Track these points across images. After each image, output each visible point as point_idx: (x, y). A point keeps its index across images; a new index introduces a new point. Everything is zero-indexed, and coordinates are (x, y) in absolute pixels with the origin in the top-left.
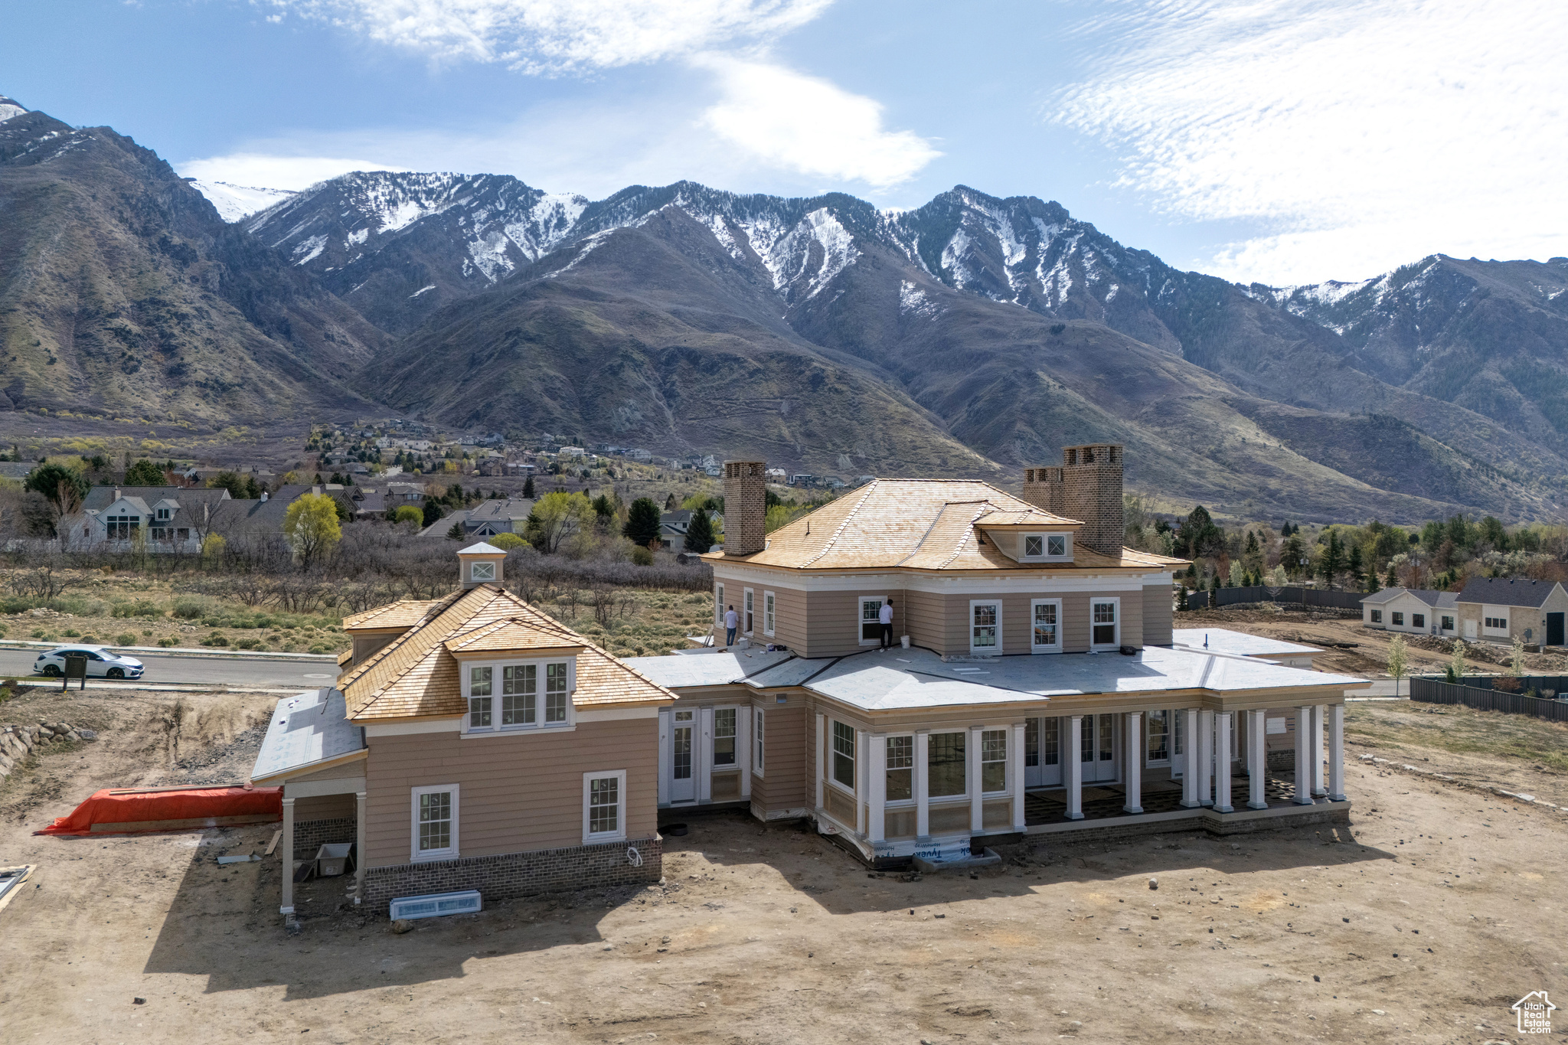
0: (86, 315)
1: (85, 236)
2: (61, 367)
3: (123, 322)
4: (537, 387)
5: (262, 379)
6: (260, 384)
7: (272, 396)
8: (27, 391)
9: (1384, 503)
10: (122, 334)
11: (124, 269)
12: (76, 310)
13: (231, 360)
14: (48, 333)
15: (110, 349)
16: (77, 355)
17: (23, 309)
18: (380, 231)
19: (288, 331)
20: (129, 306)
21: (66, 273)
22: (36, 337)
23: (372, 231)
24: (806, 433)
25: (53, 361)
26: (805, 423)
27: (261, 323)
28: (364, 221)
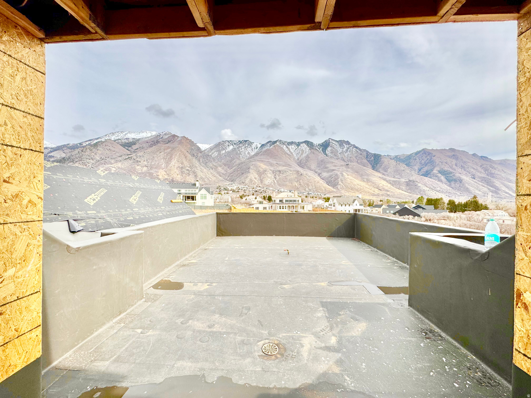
0: (182, 167)
1: (182, 154)
2: (179, 176)
3: (187, 168)
4: (253, 177)
5: (209, 177)
7: (210, 180)
8: (174, 180)
10: (187, 170)
11: (188, 160)
12: (181, 167)
14: (177, 170)
15: (186, 173)
16: (181, 174)
17: (173, 167)
18: (227, 151)
19: (212, 169)
20: (189, 165)
21: (179, 161)
22: (175, 171)
23: (225, 151)
24: (300, 185)
25: (178, 175)
26: (300, 183)
27: (208, 167)
28: (224, 149)
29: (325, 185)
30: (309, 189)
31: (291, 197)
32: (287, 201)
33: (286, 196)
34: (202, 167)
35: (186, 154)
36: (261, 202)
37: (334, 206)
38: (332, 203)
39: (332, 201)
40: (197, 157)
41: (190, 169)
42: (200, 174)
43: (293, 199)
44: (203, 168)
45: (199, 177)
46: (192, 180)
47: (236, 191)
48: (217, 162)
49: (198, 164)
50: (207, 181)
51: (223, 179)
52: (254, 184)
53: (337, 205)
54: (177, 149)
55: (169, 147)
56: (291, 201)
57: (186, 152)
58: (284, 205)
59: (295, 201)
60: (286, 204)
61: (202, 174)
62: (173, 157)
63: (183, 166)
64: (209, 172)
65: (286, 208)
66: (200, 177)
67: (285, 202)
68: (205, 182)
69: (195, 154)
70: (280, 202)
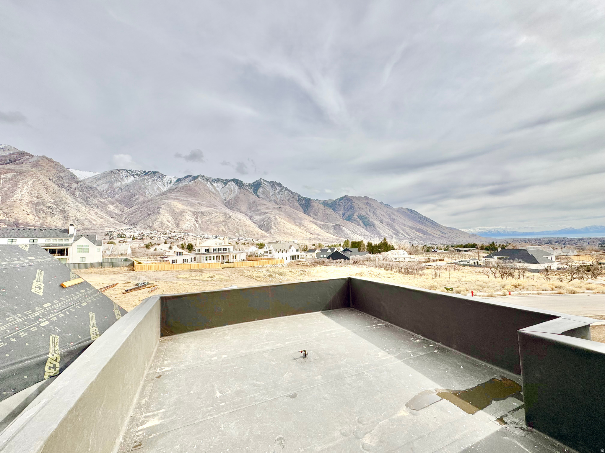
0: (38, 203)
1: (39, 183)
2: (31, 216)
3: (49, 205)
5: (92, 219)
6: (91, 220)
7: (94, 222)
9: (337, 240)
10: (49, 207)
11: (51, 192)
12: (36, 202)
13: (82, 214)
14: (27, 208)
15: (47, 211)
16: (36, 213)
17: (19, 202)
18: (123, 183)
19: (98, 207)
20: (52, 201)
21: (32, 192)
22: (23, 208)
23: (121, 183)
24: (228, 229)
25: (28, 215)
26: (228, 226)
27: (90, 205)
28: (119, 181)
29: (257, 230)
30: (239, 234)
31: (220, 245)
32: (215, 250)
33: (214, 244)
34: (78, 204)
35: (48, 183)
36: (180, 253)
37: (270, 253)
38: (268, 250)
39: (268, 248)
40: (68, 190)
41: (54, 206)
42: (73, 214)
43: (223, 247)
44: (80, 205)
45: (72, 218)
46: (59, 223)
47: (139, 238)
48: (106, 198)
49: (70, 199)
50: (87, 224)
51: (117, 222)
52: (166, 228)
53: (273, 252)
54: (29, 174)
55: (10, 171)
56: (220, 250)
57: (48, 179)
58: (212, 256)
59: (225, 249)
60: (213, 254)
61: (78, 214)
62: (19, 186)
63: (40, 201)
64: (92, 212)
65: (214, 259)
66: (74, 218)
67: (212, 251)
68: (83, 225)
69: (66, 185)
70: (207, 252)
